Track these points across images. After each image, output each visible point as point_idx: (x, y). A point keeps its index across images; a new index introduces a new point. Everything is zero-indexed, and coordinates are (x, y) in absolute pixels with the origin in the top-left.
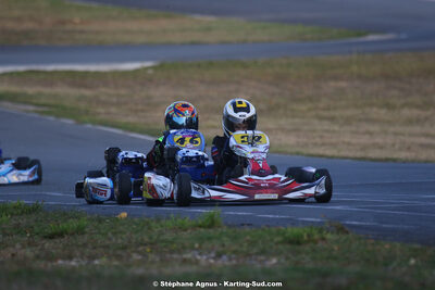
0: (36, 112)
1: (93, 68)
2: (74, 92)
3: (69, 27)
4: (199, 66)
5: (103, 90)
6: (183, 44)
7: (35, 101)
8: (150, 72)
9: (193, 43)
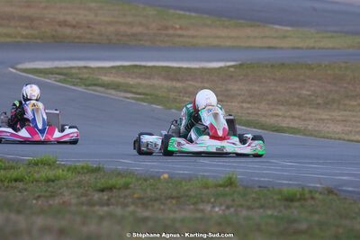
0: (133, 98)
1: (185, 65)
2: (167, 84)
3: (171, 32)
4: (272, 66)
5: (191, 83)
6: (261, 48)
7: (134, 90)
8: (232, 69)
9: (270, 48)
